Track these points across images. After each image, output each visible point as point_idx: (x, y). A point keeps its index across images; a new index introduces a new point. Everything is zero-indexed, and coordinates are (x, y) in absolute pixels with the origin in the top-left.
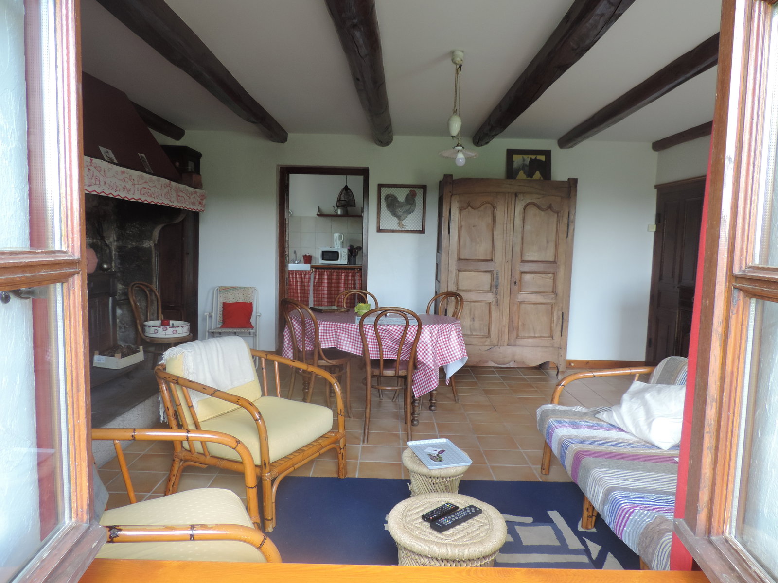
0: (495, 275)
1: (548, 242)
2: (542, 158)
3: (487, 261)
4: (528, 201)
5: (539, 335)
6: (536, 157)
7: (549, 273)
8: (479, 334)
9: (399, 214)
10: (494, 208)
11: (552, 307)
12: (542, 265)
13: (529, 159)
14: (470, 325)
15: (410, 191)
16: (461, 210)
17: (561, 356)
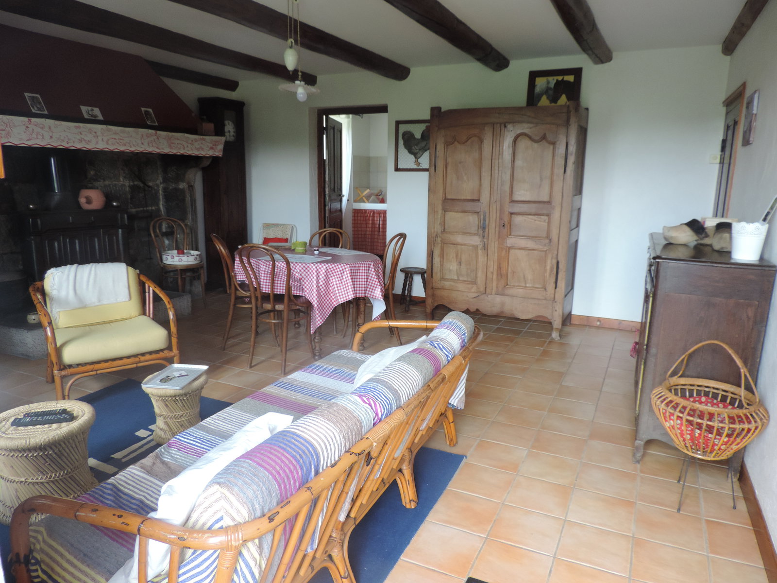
0: (482, 217)
1: (541, 179)
2: (571, 78)
3: (473, 200)
4: (519, 132)
5: (531, 285)
6: (563, 78)
7: (543, 215)
8: (466, 279)
9: (416, 151)
10: (482, 141)
11: (546, 254)
12: (534, 205)
13: (555, 81)
14: (457, 270)
15: (427, 127)
16: (447, 144)
17: (556, 311)
